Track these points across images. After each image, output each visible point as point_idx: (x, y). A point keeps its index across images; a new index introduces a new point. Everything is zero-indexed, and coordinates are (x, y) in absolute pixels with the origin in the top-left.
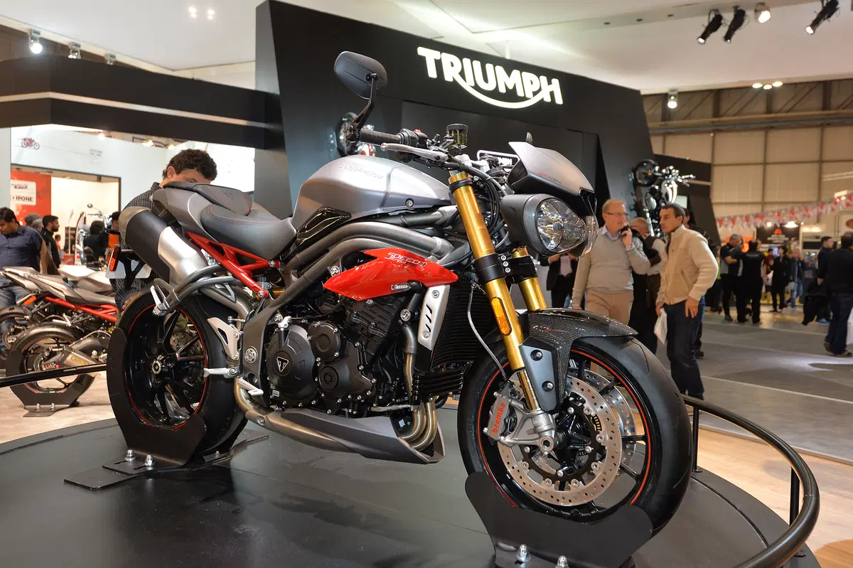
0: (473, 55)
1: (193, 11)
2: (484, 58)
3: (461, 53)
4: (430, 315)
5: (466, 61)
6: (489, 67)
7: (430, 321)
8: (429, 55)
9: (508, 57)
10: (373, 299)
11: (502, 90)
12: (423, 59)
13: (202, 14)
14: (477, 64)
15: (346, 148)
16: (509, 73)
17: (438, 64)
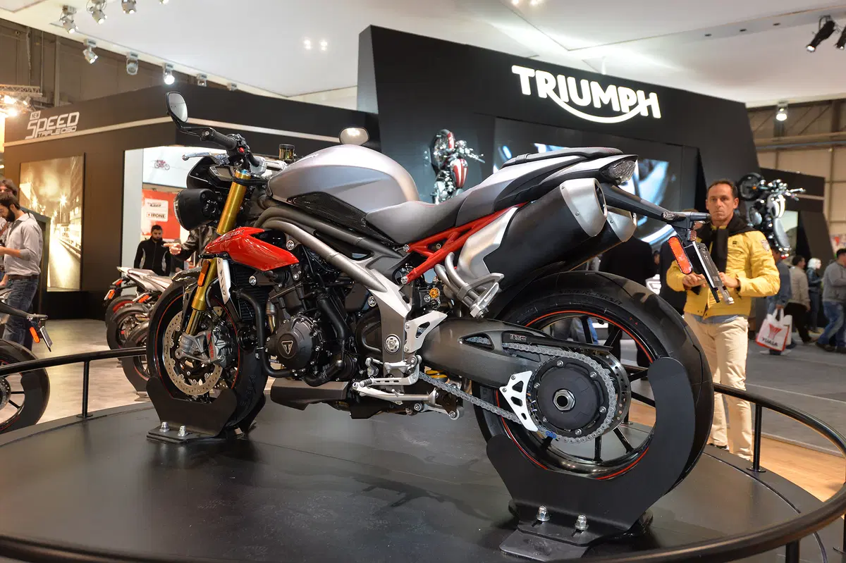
0: (567, 72)
1: (308, 44)
2: (579, 75)
3: (555, 70)
5: (561, 78)
8: (523, 74)
9: (604, 73)
11: (597, 105)
12: (517, 77)
13: (316, 45)
14: (572, 80)
15: (440, 163)
16: (604, 88)
17: (533, 81)
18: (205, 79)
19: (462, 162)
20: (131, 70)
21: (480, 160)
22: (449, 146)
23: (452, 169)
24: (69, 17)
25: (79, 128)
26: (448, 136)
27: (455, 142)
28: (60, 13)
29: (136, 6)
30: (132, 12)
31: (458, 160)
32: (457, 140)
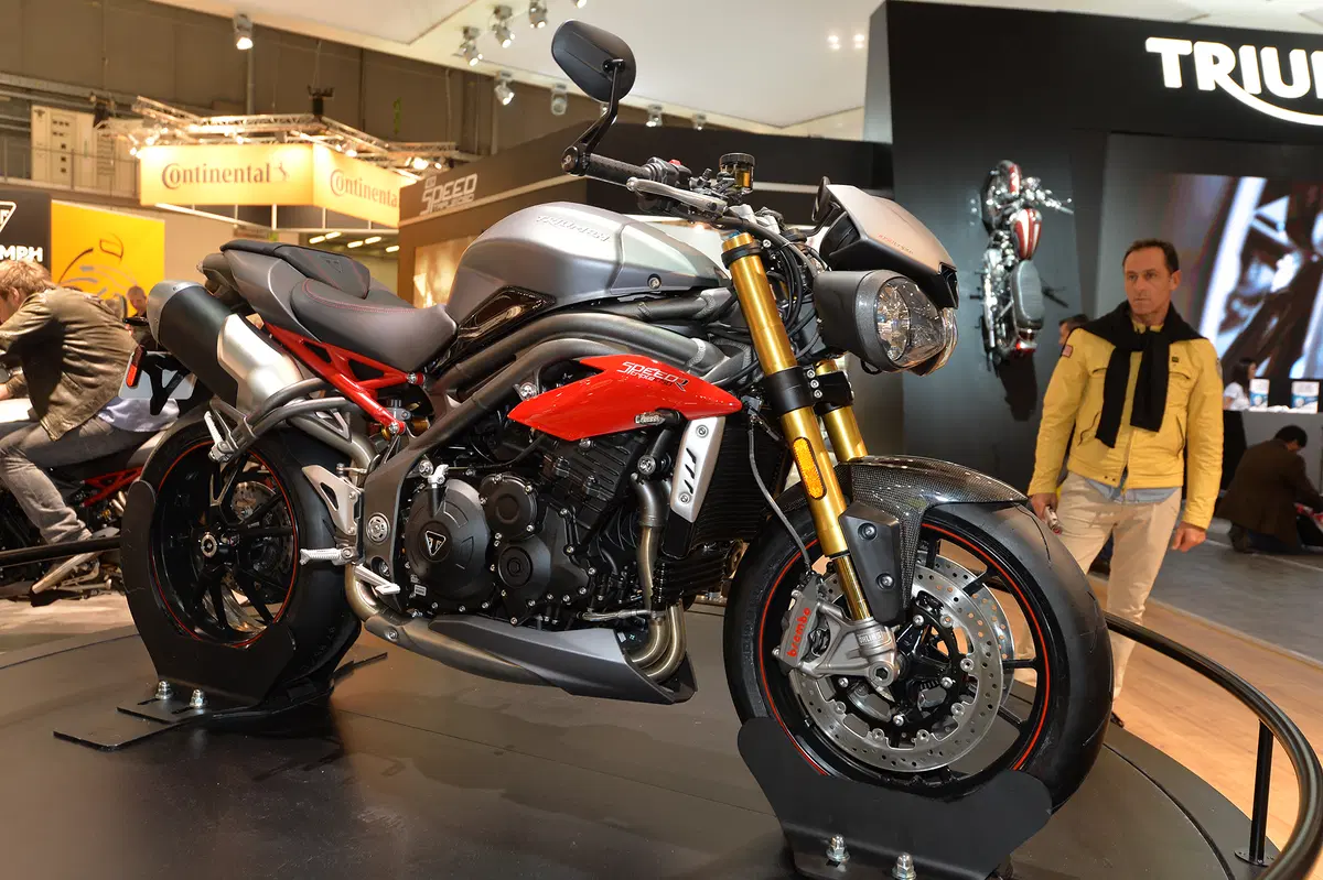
0: (1259, 38)
1: (834, 41)
2: (1285, 41)
3: (1233, 37)
4: (692, 466)
5: (1247, 52)
6: (1297, 57)
7: (693, 476)
8: (1168, 50)
10: (591, 439)
12: (1156, 58)
13: (847, 41)
14: (1270, 54)
15: (995, 219)
17: (1187, 63)
18: (659, 112)
19: (1031, 214)
20: (557, 109)
21: (1064, 209)
22: (1010, 188)
23: (1012, 228)
24: (471, 42)
25: (477, 195)
26: (1011, 171)
27: (1020, 180)
28: (460, 38)
29: (548, 16)
30: (541, 25)
31: (1024, 211)
32: (1024, 175)
